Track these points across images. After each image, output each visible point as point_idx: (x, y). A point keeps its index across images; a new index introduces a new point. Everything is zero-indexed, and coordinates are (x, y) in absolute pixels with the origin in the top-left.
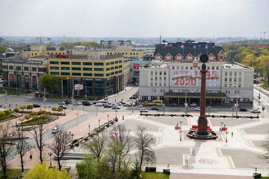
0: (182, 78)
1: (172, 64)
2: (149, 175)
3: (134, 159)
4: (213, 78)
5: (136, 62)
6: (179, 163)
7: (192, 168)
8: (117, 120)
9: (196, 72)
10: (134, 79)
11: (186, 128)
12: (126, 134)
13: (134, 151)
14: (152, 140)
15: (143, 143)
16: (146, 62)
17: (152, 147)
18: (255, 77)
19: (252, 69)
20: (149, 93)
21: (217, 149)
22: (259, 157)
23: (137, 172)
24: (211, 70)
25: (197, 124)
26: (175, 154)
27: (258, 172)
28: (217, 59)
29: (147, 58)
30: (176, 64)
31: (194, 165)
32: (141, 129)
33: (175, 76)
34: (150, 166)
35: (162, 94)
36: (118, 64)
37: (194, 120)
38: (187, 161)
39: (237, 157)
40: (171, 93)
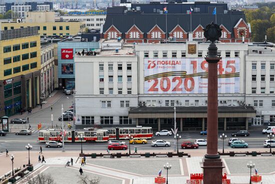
0: (165, 75)
1: (143, 47)
4: (228, 76)
8: (30, 168)
9: (194, 63)
10: (63, 81)
16: (87, 46)
20: (97, 110)
24: (224, 60)
25: (200, 171)
29: (89, 36)
30: (151, 48)
33: (151, 72)
35: (124, 111)
36: (30, 50)
40: (142, 107)
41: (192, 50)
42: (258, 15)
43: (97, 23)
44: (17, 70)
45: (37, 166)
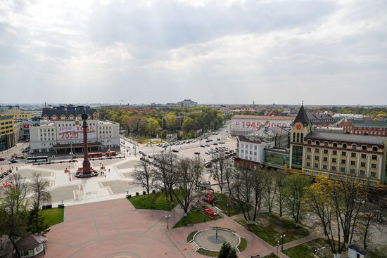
0: (67, 133)
1: (58, 123)
2: (47, 212)
3: (32, 201)
4: (91, 132)
5: (26, 122)
6: (71, 198)
7: (82, 199)
8: (11, 172)
9: (78, 128)
10: (25, 136)
11: (74, 171)
12: (22, 181)
13: (31, 195)
14: (47, 183)
15: (38, 187)
16: (35, 122)
17: (48, 189)
18: (120, 130)
19: (118, 124)
20: (40, 147)
21: (99, 183)
22: (129, 183)
23: (35, 211)
24: (89, 127)
25: (82, 167)
26: (68, 192)
27: (129, 194)
28: (92, 118)
29: (35, 119)
30: (61, 123)
31: (83, 197)
32: (37, 175)
33: (61, 132)
34: (46, 204)
35: (51, 146)
36: (9, 125)
37: (79, 163)
38: (77, 196)
39: (114, 186)
40: (58, 145)
41: (77, 123)
42: (101, 110)
43: (39, 114)
44: (4, 133)
45: (14, 171)
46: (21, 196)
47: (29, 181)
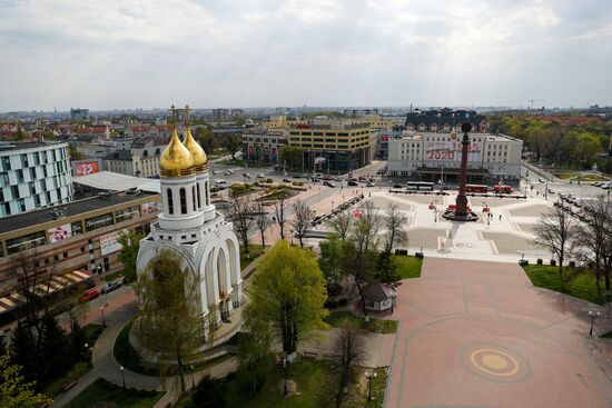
0: (438, 150)
1: (427, 135)
2: (400, 259)
3: (383, 240)
4: (473, 152)
5: (383, 132)
6: (433, 246)
7: (449, 252)
8: (363, 197)
9: (454, 144)
10: (382, 152)
11: (443, 208)
12: (374, 212)
13: (383, 231)
14: (404, 219)
15: (394, 223)
16: (396, 133)
17: (405, 228)
18: (523, 151)
19: (521, 142)
20: (399, 168)
21: (478, 232)
22: (528, 241)
23: (387, 254)
24: (472, 143)
25: (455, 204)
26: (430, 236)
27: (525, 259)
28: (478, 131)
29: (396, 128)
30: (431, 135)
31: (451, 249)
32: (393, 207)
33: (430, 149)
34: (400, 248)
35: (414, 169)
36: (364, 135)
37: (451, 198)
38: (443, 244)
39: (503, 242)
40: (424, 167)
41: (454, 137)
42: (494, 118)
43: (402, 122)
44: (358, 145)
45: (366, 197)
46: (373, 232)
47: (383, 213)
